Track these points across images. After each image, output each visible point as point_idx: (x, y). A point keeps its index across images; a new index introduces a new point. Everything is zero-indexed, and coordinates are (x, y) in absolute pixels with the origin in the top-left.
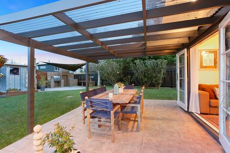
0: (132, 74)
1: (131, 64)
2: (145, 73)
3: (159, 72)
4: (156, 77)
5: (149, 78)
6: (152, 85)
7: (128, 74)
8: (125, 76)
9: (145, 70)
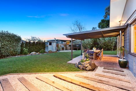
0: (98, 44)
1: (98, 40)
2: (104, 44)
3: (112, 43)
4: (110, 45)
5: (106, 46)
6: (108, 50)
7: (96, 44)
8: (94, 45)
9: (105, 42)
